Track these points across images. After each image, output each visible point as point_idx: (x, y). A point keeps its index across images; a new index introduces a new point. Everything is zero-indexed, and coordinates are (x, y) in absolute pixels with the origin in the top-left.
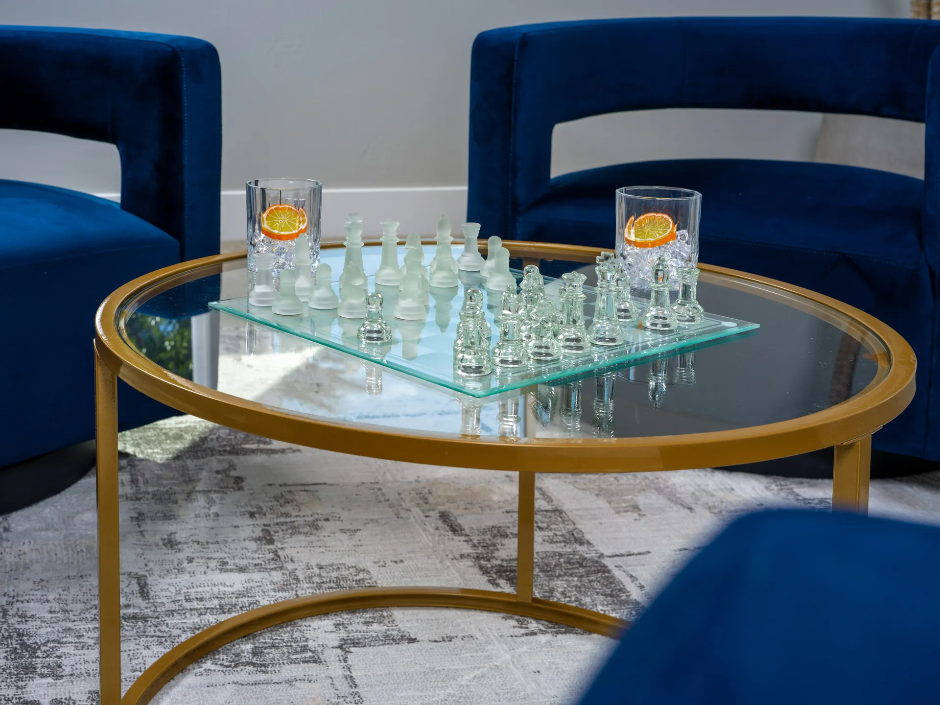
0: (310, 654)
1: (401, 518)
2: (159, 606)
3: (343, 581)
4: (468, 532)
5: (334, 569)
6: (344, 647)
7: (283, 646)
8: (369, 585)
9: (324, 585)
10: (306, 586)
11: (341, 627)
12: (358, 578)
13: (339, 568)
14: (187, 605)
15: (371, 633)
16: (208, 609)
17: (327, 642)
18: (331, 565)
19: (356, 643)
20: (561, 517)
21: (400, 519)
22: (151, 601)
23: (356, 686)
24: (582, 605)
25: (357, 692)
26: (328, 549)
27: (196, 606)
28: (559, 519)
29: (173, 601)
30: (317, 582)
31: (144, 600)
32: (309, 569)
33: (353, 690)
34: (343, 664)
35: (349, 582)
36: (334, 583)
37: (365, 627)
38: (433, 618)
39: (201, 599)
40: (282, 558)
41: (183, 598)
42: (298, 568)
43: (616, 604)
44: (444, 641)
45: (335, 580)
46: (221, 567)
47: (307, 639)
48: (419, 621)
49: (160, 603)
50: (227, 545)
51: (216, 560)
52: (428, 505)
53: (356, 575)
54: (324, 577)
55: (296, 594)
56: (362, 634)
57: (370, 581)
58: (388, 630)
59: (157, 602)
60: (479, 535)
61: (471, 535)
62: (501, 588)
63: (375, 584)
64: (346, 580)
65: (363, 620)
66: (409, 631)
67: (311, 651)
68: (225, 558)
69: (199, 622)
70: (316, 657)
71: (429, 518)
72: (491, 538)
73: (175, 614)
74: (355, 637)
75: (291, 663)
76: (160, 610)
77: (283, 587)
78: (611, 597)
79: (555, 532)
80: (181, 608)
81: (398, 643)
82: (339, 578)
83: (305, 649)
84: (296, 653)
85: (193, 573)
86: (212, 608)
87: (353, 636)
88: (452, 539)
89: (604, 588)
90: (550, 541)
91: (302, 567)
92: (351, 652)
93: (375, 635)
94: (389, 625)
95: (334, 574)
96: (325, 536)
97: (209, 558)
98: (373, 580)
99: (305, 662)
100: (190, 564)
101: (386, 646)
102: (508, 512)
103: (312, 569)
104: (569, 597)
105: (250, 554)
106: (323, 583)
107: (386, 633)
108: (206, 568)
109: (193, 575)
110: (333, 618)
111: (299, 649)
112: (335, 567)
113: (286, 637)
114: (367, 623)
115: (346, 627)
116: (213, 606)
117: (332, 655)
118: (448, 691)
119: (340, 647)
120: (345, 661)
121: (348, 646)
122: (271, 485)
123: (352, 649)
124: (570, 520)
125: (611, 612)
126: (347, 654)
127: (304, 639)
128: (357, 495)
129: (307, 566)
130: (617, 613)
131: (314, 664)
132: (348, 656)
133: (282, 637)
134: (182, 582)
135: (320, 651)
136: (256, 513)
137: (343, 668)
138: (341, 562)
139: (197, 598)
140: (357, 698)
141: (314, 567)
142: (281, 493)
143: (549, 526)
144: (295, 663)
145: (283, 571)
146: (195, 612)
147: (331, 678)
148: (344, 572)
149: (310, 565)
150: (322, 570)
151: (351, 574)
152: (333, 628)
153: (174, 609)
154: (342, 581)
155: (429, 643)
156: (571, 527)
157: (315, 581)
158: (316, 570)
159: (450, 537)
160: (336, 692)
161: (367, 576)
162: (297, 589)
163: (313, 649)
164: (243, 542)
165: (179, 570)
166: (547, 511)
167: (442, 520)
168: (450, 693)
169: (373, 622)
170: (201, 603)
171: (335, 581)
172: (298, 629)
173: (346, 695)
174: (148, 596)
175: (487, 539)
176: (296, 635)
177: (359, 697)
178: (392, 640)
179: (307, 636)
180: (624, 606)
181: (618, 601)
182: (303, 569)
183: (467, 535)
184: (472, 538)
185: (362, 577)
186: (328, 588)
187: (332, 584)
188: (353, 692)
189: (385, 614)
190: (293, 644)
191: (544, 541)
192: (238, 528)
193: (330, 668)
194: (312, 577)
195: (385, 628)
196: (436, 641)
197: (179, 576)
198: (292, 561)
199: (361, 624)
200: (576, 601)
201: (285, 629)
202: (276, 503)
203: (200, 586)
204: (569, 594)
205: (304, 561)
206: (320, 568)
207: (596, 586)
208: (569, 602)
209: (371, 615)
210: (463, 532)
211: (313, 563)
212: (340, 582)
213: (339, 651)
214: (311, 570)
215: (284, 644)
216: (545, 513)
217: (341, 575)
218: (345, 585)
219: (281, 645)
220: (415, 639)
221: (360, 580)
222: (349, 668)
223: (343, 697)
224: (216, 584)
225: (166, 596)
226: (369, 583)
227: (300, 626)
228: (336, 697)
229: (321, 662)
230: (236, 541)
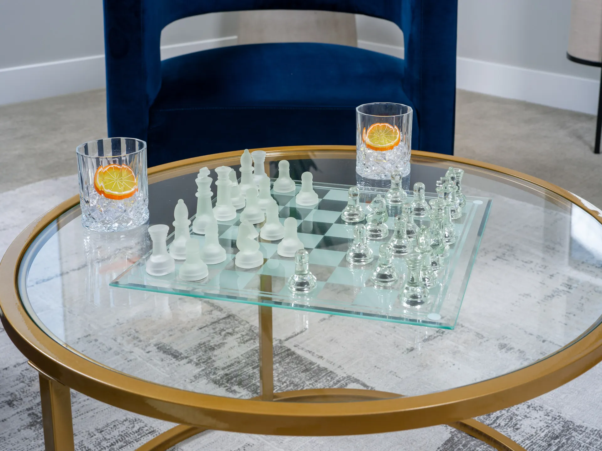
1: (131, 360)
3: (127, 436)
4: (186, 355)
5: (112, 428)
8: (148, 432)
9: (115, 447)
12: (136, 429)
13: (115, 426)
18: (107, 425)
20: (236, 320)
21: (130, 362)
24: (296, 385)
26: (96, 411)
28: (236, 322)
30: (107, 446)
32: (92, 436)
35: (132, 436)
36: (121, 441)
38: (213, 441)
42: (83, 439)
43: (314, 376)
45: (120, 438)
48: (206, 448)
50: (7, 441)
52: (142, 343)
53: (133, 427)
54: (109, 439)
57: (146, 428)
60: (194, 354)
61: (189, 356)
62: (239, 393)
63: (152, 429)
64: (129, 435)
71: (150, 353)
72: (203, 353)
78: (308, 372)
79: (241, 333)
82: (122, 435)
88: (179, 365)
89: (299, 365)
90: (243, 341)
91: (86, 437)
95: (116, 433)
96: (85, 401)
98: (149, 426)
102: (201, 329)
103: (95, 435)
104: (285, 382)
105: (33, 442)
106: (112, 445)
112: (112, 426)
122: (6, 369)
124: (243, 320)
125: (316, 383)
129: (89, 434)
130: (320, 383)
136: (13, 401)
138: (113, 420)
142: (21, 374)
143: (234, 330)
148: (122, 428)
149: (90, 432)
150: (103, 433)
151: (129, 428)
154: (125, 437)
156: (247, 325)
157: (105, 446)
158: (98, 435)
159: (177, 364)
161: (142, 425)
164: (19, 433)
166: (224, 318)
167: (162, 352)
171: (121, 440)
175: (201, 355)
180: (320, 375)
181: (314, 372)
182: (87, 439)
183: (186, 358)
184: (191, 358)
185: (138, 427)
186: (120, 448)
187: (120, 444)
191: (239, 343)
192: (5, 422)
194: (99, 443)
200: (290, 384)
202: (22, 385)
204: (283, 381)
205: (84, 431)
206: (101, 432)
207: (294, 366)
208: (287, 386)
210: (182, 356)
211: (92, 429)
212: (125, 439)
214: (95, 437)
216: (224, 320)
217: (122, 432)
218: (132, 440)
221: (139, 430)
226: (147, 430)
230: (12, 434)
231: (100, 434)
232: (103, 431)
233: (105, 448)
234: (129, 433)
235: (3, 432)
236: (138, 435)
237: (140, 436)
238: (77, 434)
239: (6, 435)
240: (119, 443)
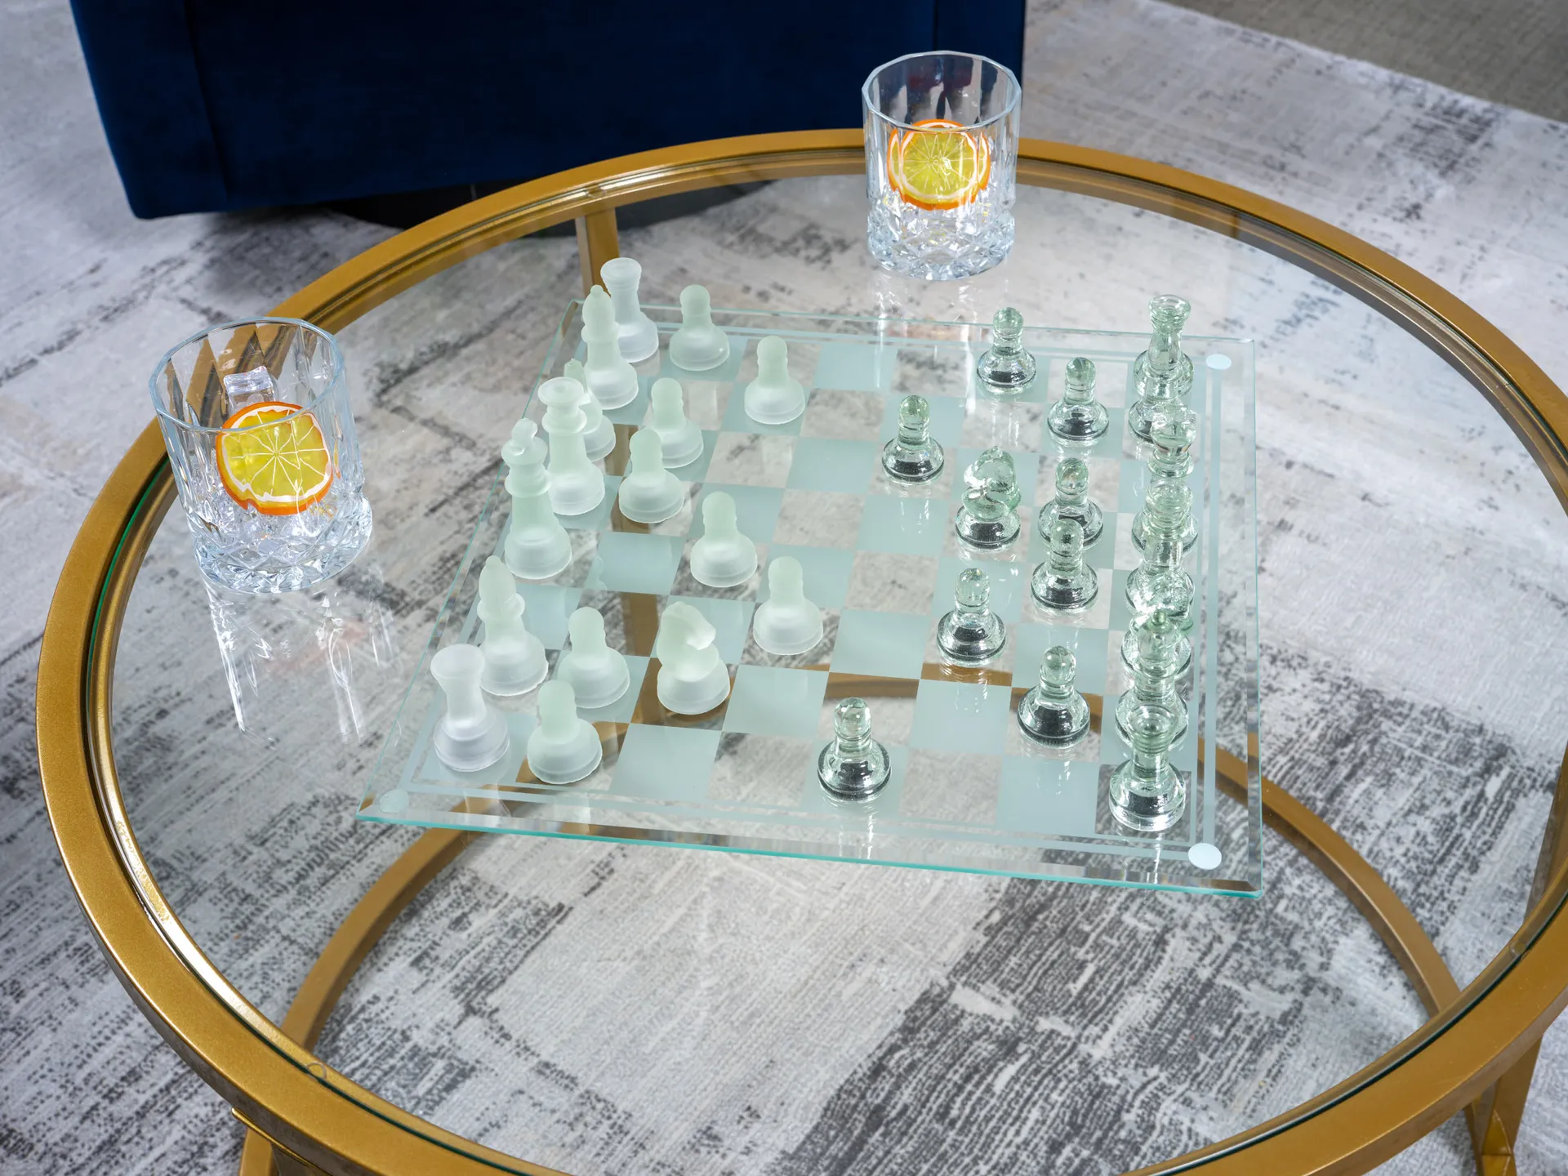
0: (439, 1065)
1: (280, 627)
2: (71, 1150)
3: (330, 849)
4: (416, 596)
5: (286, 830)
6: (474, 1004)
7: (379, 1079)
8: (378, 830)
9: (308, 882)
10: (279, 904)
11: (427, 962)
12: (346, 825)
13: (292, 822)
14: (123, 1109)
15: (486, 940)
16: (167, 1088)
17: (439, 1016)
18: (273, 822)
19: (486, 985)
22: (40, 1148)
23: (573, 1080)
25: (587, 1092)
26: (233, 784)
27: (142, 1099)
29: (84, 1118)
30: (290, 883)
31: (24, 1156)
32: (245, 858)
33: (577, 1092)
34: (508, 1045)
35: (341, 846)
36: (319, 865)
37: (464, 935)
39: (133, 1076)
40: (175, 863)
41: (98, 1098)
42: (222, 868)
44: (603, 878)
45: (313, 855)
46: (87, 965)
47: (403, 1033)
49: (63, 1140)
50: (38, 898)
51: (63, 955)
53: (339, 821)
54: (289, 862)
55: (285, 938)
56: (473, 953)
58: (503, 915)
59: (56, 1144)
60: (437, 592)
61: (424, 597)
64: (336, 846)
65: (445, 921)
66: (534, 893)
67: (434, 1055)
68: (73, 938)
69: (184, 1133)
70: (456, 1063)
71: (324, 600)
73: (124, 1149)
74: (469, 968)
75: (431, 1108)
76: (81, 1160)
77: (244, 934)
80: (118, 1125)
81: (546, 935)
82: (317, 848)
83: (421, 1059)
84: (417, 1078)
85: (50, 1017)
86: (174, 1082)
87: (464, 969)
88: (406, 628)
91: (230, 862)
92: (497, 1010)
93: (490, 940)
94: (494, 902)
95: (300, 842)
96: (197, 758)
97: (46, 960)
99: (449, 1088)
100: (23, 1001)
101: (534, 955)
102: (433, 510)
103: (250, 854)
106: (301, 876)
107: (506, 924)
108: (61, 988)
109: (55, 1023)
110: (394, 949)
111: (411, 1065)
112: (285, 824)
113: (364, 1052)
114: (458, 923)
115: (437, 958)
116: (170, 1076)
117: (472, 1039)
118: (704, 984)
119: (470, 1011)
120: (507, 1037)
121: (479, 999)
123: (493, 1000)
126: (495, 1016)
127: (397, 1036)
128: (149, 611)
129: (235, 852)
131: (468, 1082)
132: (501, 1023)
133: (358, 1058)
134: (50, 1054)
135: (446, 1044)
136: (15, 780)
137: (518, 1054)
138: (283, 806)
139: (123, 1079)
140: (600, 1106)
141: (250, 847)
144: (437, 1103)
145: (207, 896)
146: (153, 1117)
147: (521, 1092)
148: (313, 827)
149: (236, 846)
150: (268, 844)
151: (328, 824)
152: (416, 978)
153: (105, 1137)
154: (327, 851)
155: (587, 899)
157: (283, 882)
158: (258, 853)
160: (556, 1116)
161: (359, 811)
162: (272, 923)
163: (433, 1049)
165: (13, 1030)
166: (485, 472)
167: (352, 593)
168: (710, 988)
169: (464, 915)
170: (142, 1085)
171: (318, 860)
172: (367, 1021)
173: (577, 1111)
174: (21, 1140)
176: (376, 1034)
177: (599, 1100)
178: (530, 932)
179: (396, 1024)
182: (234, 866)
183: (420, 604)
184: (431, 604)
185: (351, 820)
187: (319, 872)
188: (582, 1096)
189: (465, 880)
190: (392, 1062)
192: (15, 842)
193: (497, 1069)
194: (268, 877)
195: (493, 912)
196: (593, 889)
197: (28, 1044)
198: (201, 859)
199: (451, 932)
201: (343, 1035)
203: (100, 1045)
205: (219, 845)
206: (263, 843)
209: (448, 900)
210: (407, 599)
211: (237, 837)
212: (327, 856)
213: (474, 1022)
214: (251, 859)
215: (379, 1073)
216: (487, 478)
217: (315, 838)
218: (345, 859)
219: (374, 1078)
220: (561, 907)
221: (354, 827)
222: (527, 1049)
223: (576, 1119)
224: (123, 1016)
225: (57, 1115)
227: (363, 1009)
228: (567, 1128)
229: (473, 1069)
230: (45, 877)
231: (261, 849)
232: (266, 840)
233: (285, 888)
234: (332, 838)
235: (19, 872)
236: (358, 842)
237: (362, 845)
238: (206, 855)
239: (29, 880)
240: (317, 869)
